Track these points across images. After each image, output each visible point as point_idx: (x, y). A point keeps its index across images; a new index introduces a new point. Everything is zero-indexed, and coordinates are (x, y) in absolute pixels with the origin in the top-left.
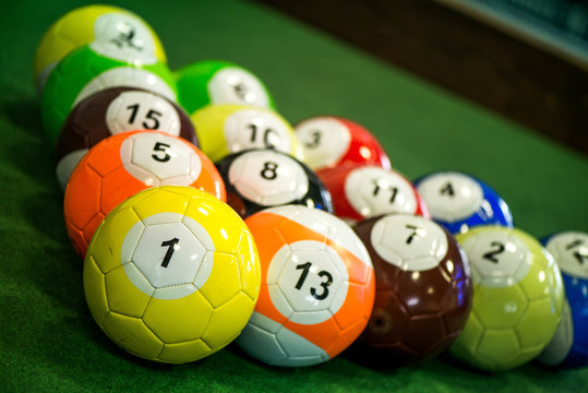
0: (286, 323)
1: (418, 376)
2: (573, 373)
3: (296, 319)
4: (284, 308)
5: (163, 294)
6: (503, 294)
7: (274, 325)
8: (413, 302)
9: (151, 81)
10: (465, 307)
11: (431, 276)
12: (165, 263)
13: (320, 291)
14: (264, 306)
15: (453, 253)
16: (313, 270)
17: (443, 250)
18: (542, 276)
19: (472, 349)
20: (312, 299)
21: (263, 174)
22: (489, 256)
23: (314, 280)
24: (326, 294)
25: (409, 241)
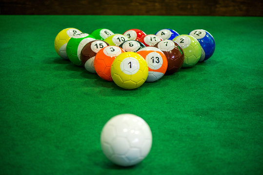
0: (154, 71)
1: (179, 73)
2: (207, 61)
3: (155, 69)
4: (152, 68)
5: (133, 73)
6: (188, 48)
7: (152, 72)
8: (173, 57)
10: (183, 54)
11: (174, 50)
12: (131, 67)
13: (158, 61)
14: (150, 70)
15: (176, 44)
16: (154, 58)
17: (174, 44)
18: (193, 41)
20: (156, 64)
21: (130, 46)
22: (181, 42)
23: (156, 60)
24: (159, 61)
25: (166, 45)
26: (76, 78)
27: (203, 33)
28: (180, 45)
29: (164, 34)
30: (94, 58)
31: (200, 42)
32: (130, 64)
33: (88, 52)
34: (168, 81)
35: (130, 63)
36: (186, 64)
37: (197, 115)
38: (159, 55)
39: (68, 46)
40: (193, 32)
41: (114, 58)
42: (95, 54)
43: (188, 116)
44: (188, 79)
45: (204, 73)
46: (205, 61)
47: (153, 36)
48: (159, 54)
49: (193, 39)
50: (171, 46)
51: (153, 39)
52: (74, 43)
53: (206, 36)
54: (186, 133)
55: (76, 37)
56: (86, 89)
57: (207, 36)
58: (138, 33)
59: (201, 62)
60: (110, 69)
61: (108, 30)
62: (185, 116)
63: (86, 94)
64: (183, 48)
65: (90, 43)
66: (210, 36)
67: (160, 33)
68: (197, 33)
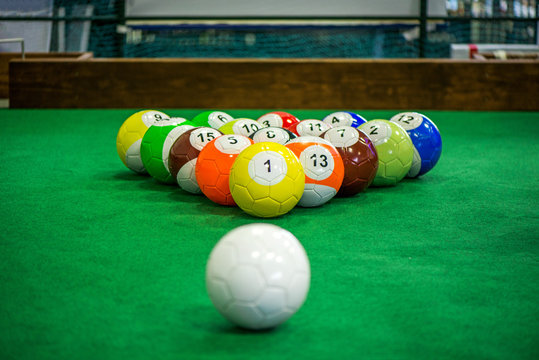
0: (316, 182)
1: (368, 194)
3: (319, 179)
4: (313, 177)
5: (274, 182)
6: (388, 146)
7: (312, 185)
8: (356, 160)
9: (187, 128)
10: (376, 158)
11: (357, 146)
12: (269, 171)
13: (324, 163)
14: (308, 180)
15: (362, 135)
16: (318, 156)
17: (357, 134)
18: (397, 133)
19: (383, 175)
20: (322, 168)
21: (268, 136)
22: (372, 133)
24: (326, 165)
25: (342, 135)
26: (159, 201)
27: (418, 118)
28: (370, 137)
29: (338, 121)
30: (194, 161)
31: (412, 137)
32: (267, 166)
33: (183, 151)
34: (345, 206)
35: (268, 162)
36: (381, 177)
37: (403, 256)
38: (327, 152)
39: (144, 141)
40: (398, 116)
41: (235, 156)
42: (197, 153)
43: (384, 257)
44: (385, 203)
45: (420, 195)
46: (421, 177)
47: (315, 122)
48: (327, 150)
49: (397, 129)
50: (352, 137)
51: (316, 128)
52: (155, 135)
53: (422, 126)
54: (379, 282)
55: (161, 124)
56: (178, 217)
57: (427, 126)
58: (285, 119)
59: (412, 177)
60: (228, 179)
61: (223, 114)
62: (380, 258)
63: (179, 224)
64: (376, 145)
65: (189, 133)
66: (431, 125)
67: (329, 118)
68: (405, 119)
